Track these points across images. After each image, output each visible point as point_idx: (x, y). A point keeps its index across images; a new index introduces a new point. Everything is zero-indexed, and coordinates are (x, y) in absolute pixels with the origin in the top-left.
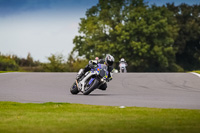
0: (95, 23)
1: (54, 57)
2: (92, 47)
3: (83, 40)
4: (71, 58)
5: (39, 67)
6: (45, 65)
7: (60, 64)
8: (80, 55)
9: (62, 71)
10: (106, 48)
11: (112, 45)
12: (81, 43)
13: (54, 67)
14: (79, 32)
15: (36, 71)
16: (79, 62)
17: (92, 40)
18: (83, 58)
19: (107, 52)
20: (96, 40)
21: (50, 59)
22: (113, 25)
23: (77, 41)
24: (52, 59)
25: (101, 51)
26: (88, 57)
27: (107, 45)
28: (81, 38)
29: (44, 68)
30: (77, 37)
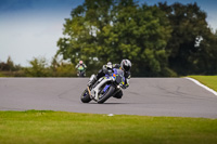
0: (81, 24)
1: (36, 61)
2: (78, 50)
3: (67, 42)
4: (54, 62)
6: (26, 69)
8: (65, 58)
9: (45, 76)
10: (93, 51)
11: (99, 48)
12: (66, 46)
13: (37, 71)
14: (64, 34)
15: (17, 76)
16: (64, 66)
17: (77, 43)
18: (68, 61)
19: (94, 55)
20: (82, 42)
21: (32, 63)
22: (100, 26)
23: (60, 43)
24: (34, 63)
25: (87, 54)
26: (73, 61)
27: (94, 47)
28: (66, 40)
29: (26, 73)
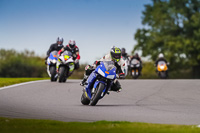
0: (164, 12)
2: (160, 44)
3: (148, 34)
8: (144, 55)
10: (179, 45)
11: (187, 42)
12: (146, 39)
14: (144, 23)
19: (181, 50)
20: (166, 34)
22: (188, 14)
23: (139, 35)
25: (173, 49)
26: (155, 58)
27: (181, 41)
28: (145, 31)
30: (139, 31)
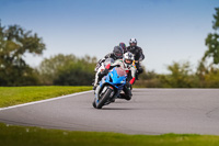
5: (154, 81)
7: (186, 76)
30: (210, 36)
